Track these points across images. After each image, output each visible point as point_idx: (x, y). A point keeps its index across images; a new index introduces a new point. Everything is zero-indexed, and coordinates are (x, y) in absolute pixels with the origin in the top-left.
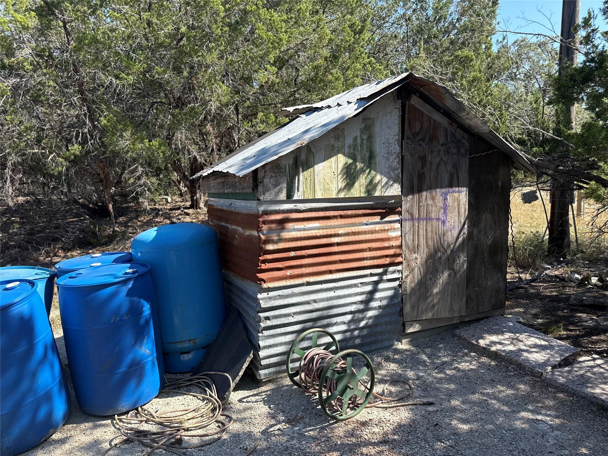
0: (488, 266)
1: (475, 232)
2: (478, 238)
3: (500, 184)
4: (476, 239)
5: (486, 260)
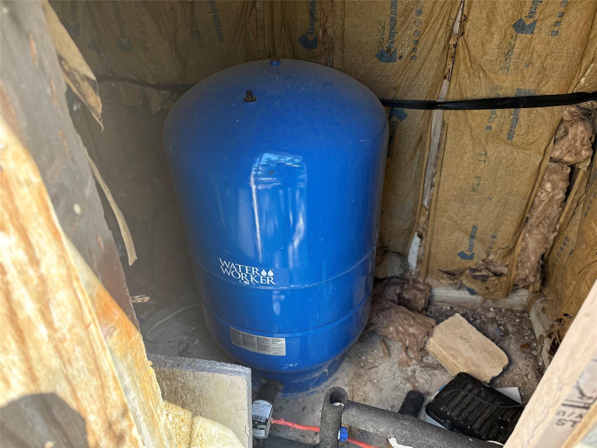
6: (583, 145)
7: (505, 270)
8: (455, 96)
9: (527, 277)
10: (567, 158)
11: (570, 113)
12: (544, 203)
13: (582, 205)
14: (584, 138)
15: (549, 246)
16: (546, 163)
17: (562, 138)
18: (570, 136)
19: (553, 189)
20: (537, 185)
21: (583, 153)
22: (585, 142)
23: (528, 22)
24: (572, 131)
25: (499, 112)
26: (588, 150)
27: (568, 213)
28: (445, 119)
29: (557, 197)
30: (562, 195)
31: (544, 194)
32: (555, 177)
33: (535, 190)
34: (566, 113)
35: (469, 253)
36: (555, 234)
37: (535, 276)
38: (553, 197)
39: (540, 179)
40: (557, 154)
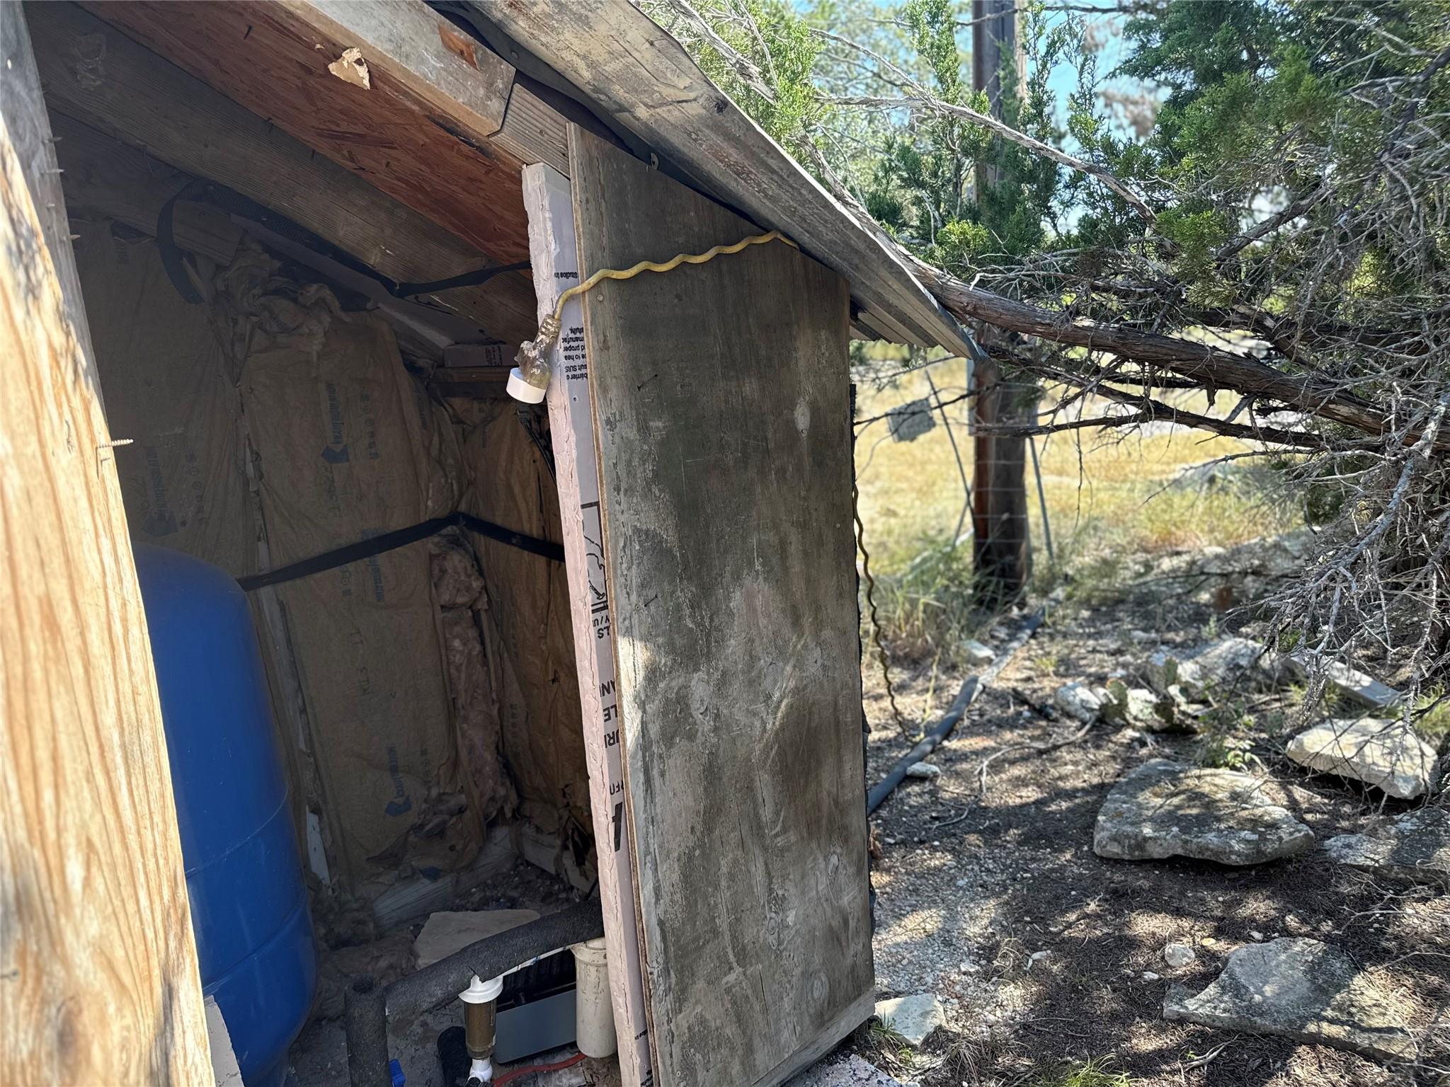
0: (780, 841)
1: (700, 688)
2: (717, 716)
3: (802, 419)
4: (705, 724)
5: (767, 813)
6: (469, 576)
7: (463, 798)
8: (281, 561)
9: (494, 791)
10: (460, 600)
11: (436, 544)
12: (464, 668)
13: (506, 655)
14: (466, 568)
15: (498, 728)
16: (440, 615)
17: (440, 579)
18: (450, 571)
19: (464, 644)
20: (443, 651)
21: (475, 584)
22: (469, 571)
23: (338, 448)
24: (448, 565)
25: (351, 566)
26: (477, 579)
27: (496, 672)
28: (281, 598)
29: (475, 653)
30: (478, 648)
31: (458, 657)
32: (457, 629)
33: (444, 658)
34: (430, 546)
35: (400, 800)
36: (497, 706)
37: (503, 784)
38: (470, 654)
39: (442, 641)
40: (446, 598)
